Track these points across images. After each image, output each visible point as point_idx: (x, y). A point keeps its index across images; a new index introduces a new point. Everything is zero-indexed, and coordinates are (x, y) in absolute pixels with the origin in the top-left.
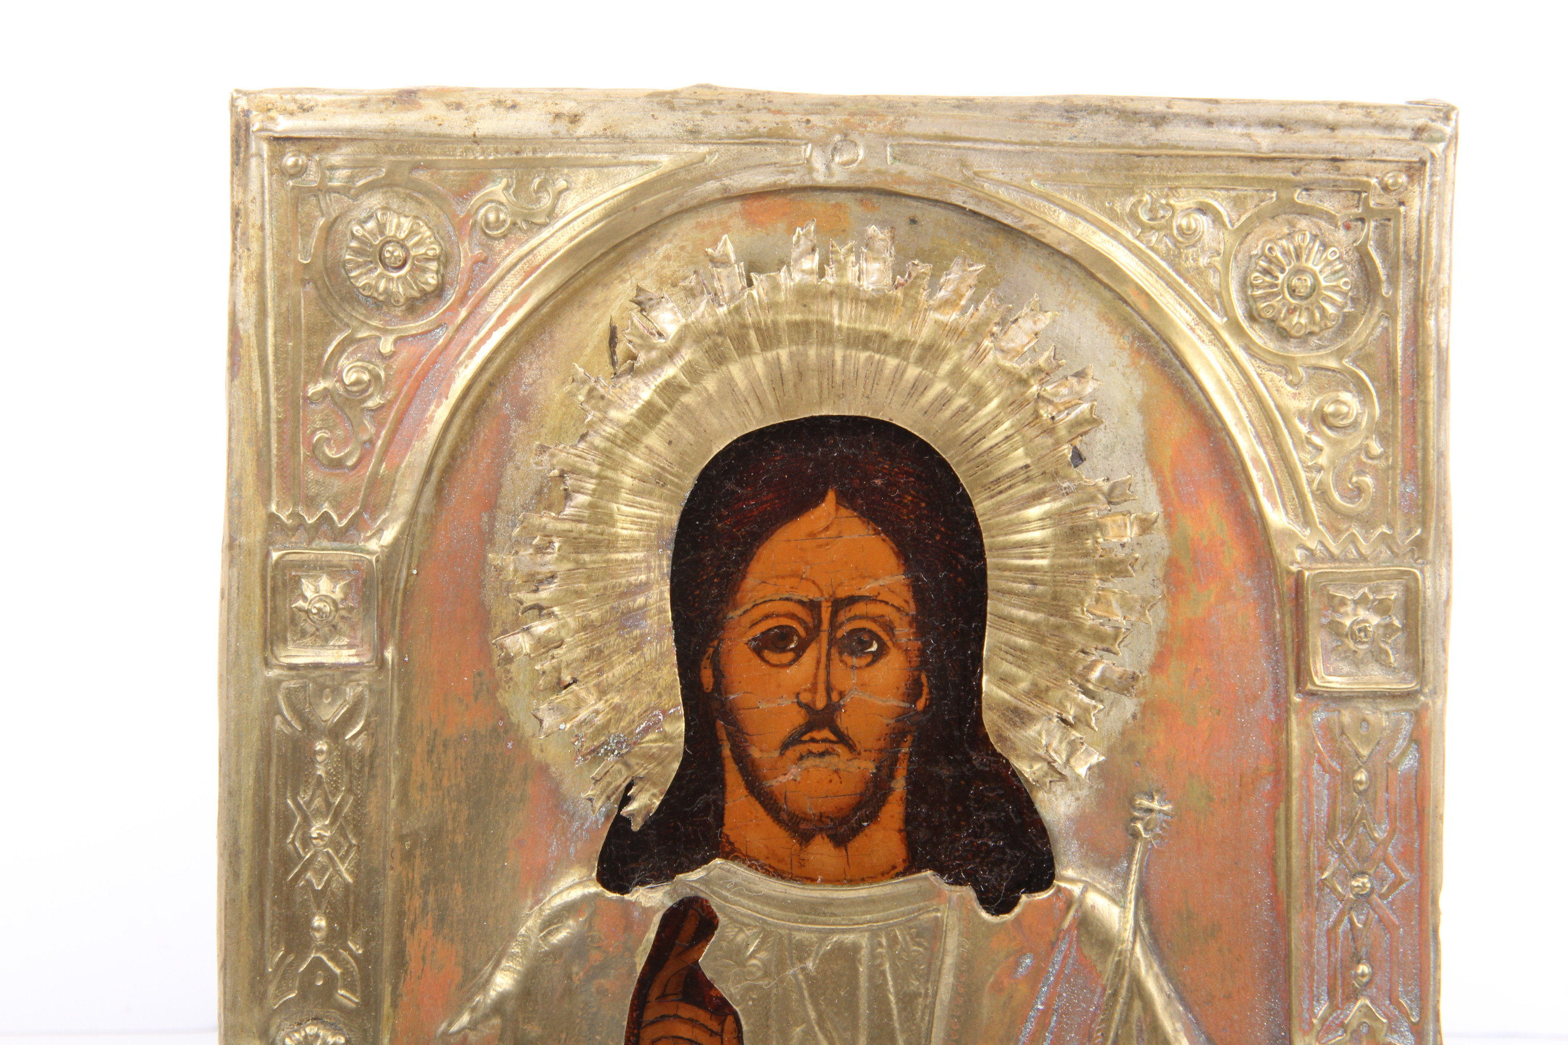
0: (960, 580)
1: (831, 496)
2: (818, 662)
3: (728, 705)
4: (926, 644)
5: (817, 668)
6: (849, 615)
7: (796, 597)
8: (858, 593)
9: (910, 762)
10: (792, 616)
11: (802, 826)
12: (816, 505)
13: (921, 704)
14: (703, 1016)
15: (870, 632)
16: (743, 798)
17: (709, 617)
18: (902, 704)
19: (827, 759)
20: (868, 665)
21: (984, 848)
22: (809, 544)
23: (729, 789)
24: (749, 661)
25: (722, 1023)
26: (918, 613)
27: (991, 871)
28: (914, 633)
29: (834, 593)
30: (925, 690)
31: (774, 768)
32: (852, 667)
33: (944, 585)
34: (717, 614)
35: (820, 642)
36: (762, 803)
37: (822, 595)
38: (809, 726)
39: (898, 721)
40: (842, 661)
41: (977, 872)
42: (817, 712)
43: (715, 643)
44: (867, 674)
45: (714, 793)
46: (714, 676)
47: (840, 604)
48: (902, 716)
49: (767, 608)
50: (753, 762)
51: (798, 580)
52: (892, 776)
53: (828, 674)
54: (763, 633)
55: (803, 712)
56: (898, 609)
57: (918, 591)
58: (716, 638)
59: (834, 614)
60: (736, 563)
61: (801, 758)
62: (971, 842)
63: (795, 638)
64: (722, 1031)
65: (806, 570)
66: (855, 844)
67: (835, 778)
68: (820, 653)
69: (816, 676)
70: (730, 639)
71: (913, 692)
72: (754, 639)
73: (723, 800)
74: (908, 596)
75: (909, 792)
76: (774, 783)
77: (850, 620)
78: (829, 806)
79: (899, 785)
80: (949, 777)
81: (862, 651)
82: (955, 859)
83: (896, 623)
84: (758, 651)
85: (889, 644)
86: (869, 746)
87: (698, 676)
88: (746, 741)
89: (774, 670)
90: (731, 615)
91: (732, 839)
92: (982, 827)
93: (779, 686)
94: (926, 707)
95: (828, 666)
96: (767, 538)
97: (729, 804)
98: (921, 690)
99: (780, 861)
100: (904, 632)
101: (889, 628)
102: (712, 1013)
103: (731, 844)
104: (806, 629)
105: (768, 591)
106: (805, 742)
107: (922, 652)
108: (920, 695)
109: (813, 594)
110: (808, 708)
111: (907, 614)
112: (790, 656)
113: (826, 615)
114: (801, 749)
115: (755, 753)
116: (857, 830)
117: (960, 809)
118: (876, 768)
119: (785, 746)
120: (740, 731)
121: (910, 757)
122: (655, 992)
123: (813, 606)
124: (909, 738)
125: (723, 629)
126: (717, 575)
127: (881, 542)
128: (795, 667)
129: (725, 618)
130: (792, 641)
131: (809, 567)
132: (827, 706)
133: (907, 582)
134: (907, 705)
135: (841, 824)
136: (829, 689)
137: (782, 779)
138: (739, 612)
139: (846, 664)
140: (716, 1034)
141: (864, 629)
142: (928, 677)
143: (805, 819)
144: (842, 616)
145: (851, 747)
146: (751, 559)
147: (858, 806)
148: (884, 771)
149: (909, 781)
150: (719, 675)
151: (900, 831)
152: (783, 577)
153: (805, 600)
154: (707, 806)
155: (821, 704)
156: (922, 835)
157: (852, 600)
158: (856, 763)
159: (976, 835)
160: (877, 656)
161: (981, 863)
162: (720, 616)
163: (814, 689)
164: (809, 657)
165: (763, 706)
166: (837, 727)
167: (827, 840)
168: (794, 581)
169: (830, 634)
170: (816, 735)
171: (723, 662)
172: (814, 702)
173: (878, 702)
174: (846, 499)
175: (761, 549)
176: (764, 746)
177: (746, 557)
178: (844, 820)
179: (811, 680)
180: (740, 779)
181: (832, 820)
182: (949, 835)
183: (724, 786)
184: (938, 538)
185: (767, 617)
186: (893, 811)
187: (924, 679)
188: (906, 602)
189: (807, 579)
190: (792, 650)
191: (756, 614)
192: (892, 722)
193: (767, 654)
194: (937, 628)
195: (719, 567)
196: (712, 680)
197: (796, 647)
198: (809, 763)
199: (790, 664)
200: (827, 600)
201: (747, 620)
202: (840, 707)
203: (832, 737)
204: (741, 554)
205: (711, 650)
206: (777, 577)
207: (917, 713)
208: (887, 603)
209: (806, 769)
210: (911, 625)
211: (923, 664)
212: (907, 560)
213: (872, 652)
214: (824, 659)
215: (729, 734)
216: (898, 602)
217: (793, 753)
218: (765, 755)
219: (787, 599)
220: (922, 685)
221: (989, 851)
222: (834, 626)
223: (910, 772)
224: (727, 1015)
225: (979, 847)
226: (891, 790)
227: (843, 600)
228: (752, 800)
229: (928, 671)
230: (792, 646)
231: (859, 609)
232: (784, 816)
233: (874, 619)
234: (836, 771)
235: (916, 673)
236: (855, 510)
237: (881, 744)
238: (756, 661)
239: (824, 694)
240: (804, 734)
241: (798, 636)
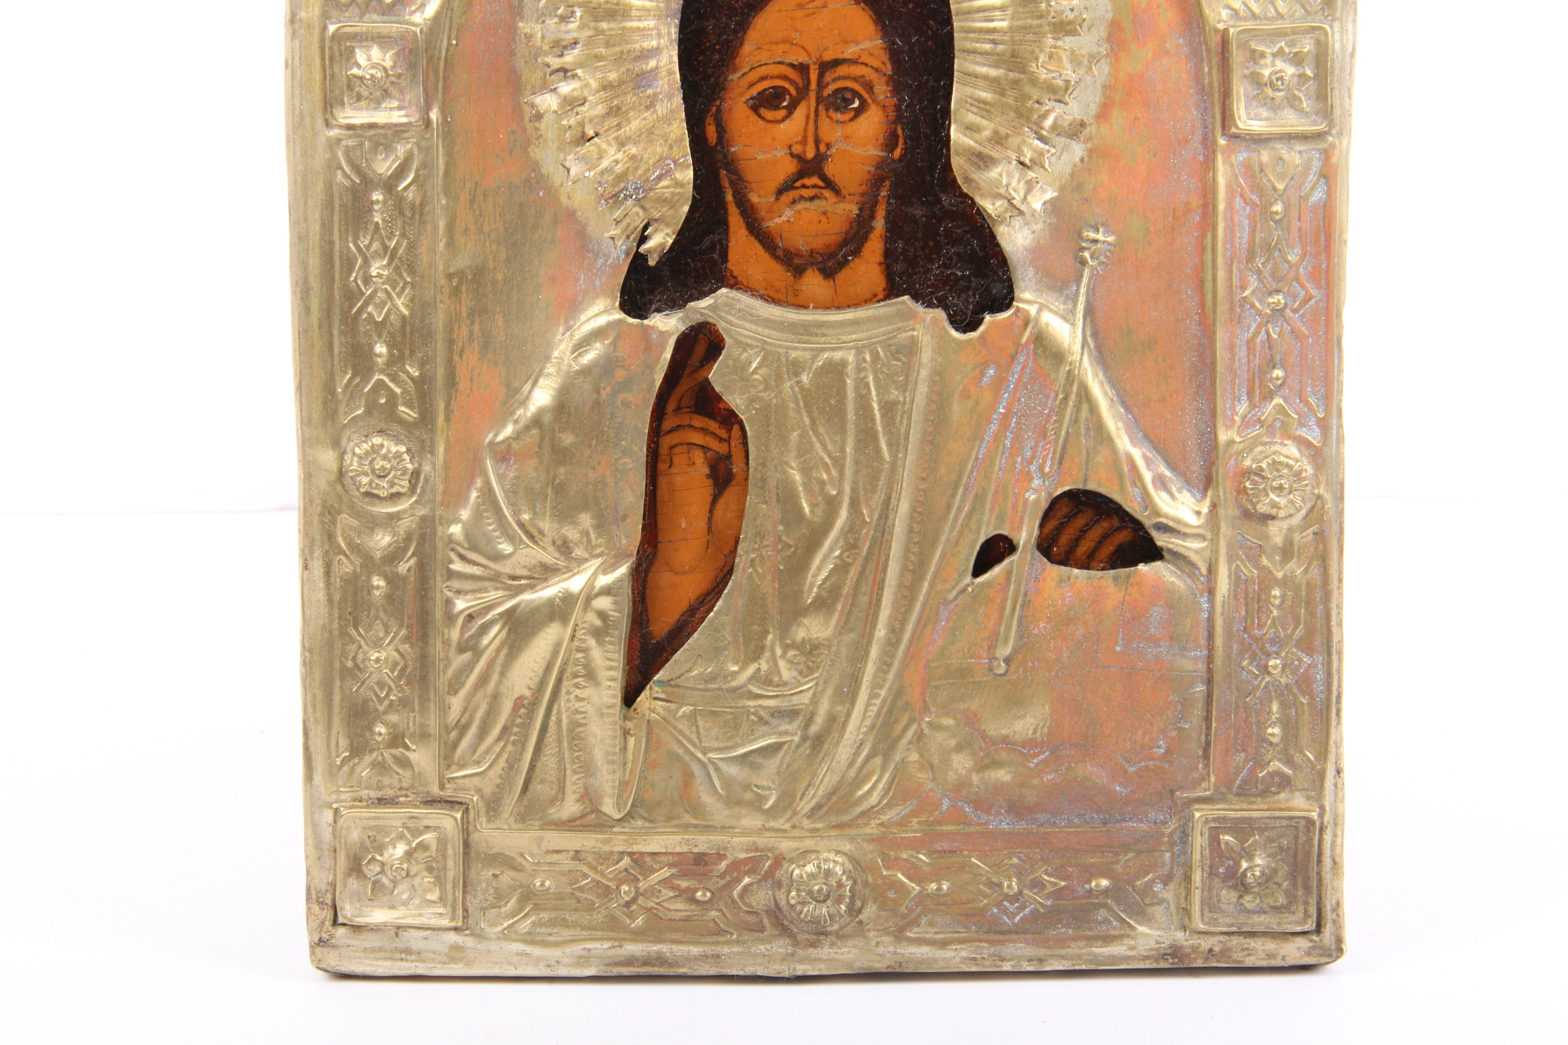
0: (930, 43)
2: (808, 118)
3: (730, 157)
4: (901, 100)
5: (807, 124)
6: (834, 76)
7: (788, 60)
8: (841, 56)
9: (889, 204)
10: (785, 78)
11: (796, 261)
13: (897, 153)
14: (713, 425)
15: (852, 90)
16: (744, 238)
17: (712, 80)
18: (881, 154)
19: (816, 202)
20: (851, 120)
21: (953, 277)
22: (799, 13)
23: (732, 229)
24: (748, 117)
25: (730, 429)
26: (894, 74)
27: (959, 297)
28: (891, 91)
29: (821, 56)
30: (901, 141)
31: (770, 211)
32: (837, 122)
33: (916, 48)
34: (719, 76)
35: (809, 100)
36: (761, 242)
37: (811, 59)
38: (801, 174)
39: (877, 168)
40: (828, 117)
41: (947, 298)
42: (808, 162)
43: (718, 102)
44: (850, 128)
45: (719, 234)
46: (717, 132)
47: (826, 66)
48: (881, 164)
49: (762, 71)
50: (752, 206)
51: (788, 46)
52: (872, 217)
53: (817, 128)
54: (759, 93)
55: (795, 161)
56: (877, 70)
57: (894, 54)
58: (719, 98)
59: (821, 76)
60: (735, 32)
61: (794, 202)
62: (942, 272)
63: (788, 97)
64: (730, 437)
65: (795, 36)
66: (843, 275)
67: (824, 219)
68: (809, 110)
69: (806, 129)
70: (731, 99)
71: (890, 143)
72: (752, 98)
73: (727, 240)
74: (885, 58)
75: (888, 230)
76: (771, 224)
77: (834, 80)
78: (818, 243)
79: (879, 224)
80: (922, 216)
81: (846, 107)
82: (928, 287)
83: (875, 83)
84: (755, 109)
85: (869, 101)
86: (852, 190)
87: (703, 131)
88: (746, 188)
89: (769, 126)
90: (731, 77)
91: (735, 273)
92: (951, 259)
93: (774, 139)
94: (901, 156)
95: (816, 121)
96: (762, 9)
97: (732, 244)
98: (897, 141)
99: (778, 291)
100: (882, 90)
101: (869, 87)
102: (721, 423)
103: (735, 277)
104: (797, 89)
105: (764, 56)
106: (797, 188)
107: (898, 108)
108: (897, 145)
109: (803, 58)
110: (799, 158)
111: (885, 75)
112: (782, 113)
113: (814, 76)
114: (793, 194)
115: (754, 198)
116: (843, 264)
117: (931, 243)
118: (860, 209)
119: (780, 192)
120: (741, 179)
121: (889, 199)
122: (671, 406)
123: (803, 69)
124: (887, 183)
125: (724, 89)
126: (718, 42)
127: (861, 11)
128: (787, 122)
129: (726, 80)
130: (784, 100)
131: (798, 34)
132: (816, 157)
133: (884, 46)
134: (885, 154)
135: (829, 259)
136: (817, 142)
137: (778, 220)
138: (738, 75)
139: (832, 119)
140: (725, 440)
141: (846, 89)
142: (903, 130)
143: (798, 255)
144: (828, 77)
145: (837, 192)
146: (748, 28)
147: (844, 243)
148: (866, 213)
149: (887, 220)
150: (721, 130)
151: (880, 264)
152: (776, 44)
153: (796, 63)
154: (713, 245)
155: (810, 154)
156: (898, 267)
157: (836, 63)
158: (841, 205)
159: (945, 266)
160: (858, 112)
161: (950, 290)
162: (722, 78)
163: (804, 142)
164: (800, 113)
165: (760, 157)
166: (824, 174)
167: (817, 273)
168: (786, 47)
169: (818, 93)
170: (807, 181)
171: (725, 118)
172: (804, 152)
173: (860, 151)
175: (756, 19)
176: (762, 192)
177: (743, 26)
178: (832, 255)
179: (802, 133)
180: (741, 221)
181: (821, 255)
182: (923, 267)
183: (728, 227)
184: (911, 6)
185: (763, 78)
186: (874, 247)
187: (900, 131)
188: (884, 63)
189: (796, 45)
190: (784, 107)
191: (754, 76)
192: (872, 169)
193: (763, 111)
194: (911, 86)
195: (720, 35)
196: (715, 135)
197: (788, 105)
198: (800, 206)
199: (783, 120)
200: (814, 63)
201: (744, 82)
202: (827, 156)
203: (821, 183)
204: (738, 24)
205: (714, 109)
206: (771, 43)
207: (894, 161)
208: (867, 65)
209: (799, 212)
210: (888, 85)
211: (899, 118)
212: (884, 26)
213: (854, 109)
214: (812, 115)
215: (731, 182)
216: (876, 63)
217: (787, 197)
218: (763, 200)
219: (780, 63)
220: (897, 137)
221: (958, 279)
222: (821, 85)
223: (888, 212)
224: (733, 424)
225: (949, 276)
226: (872, 228)
227: (828, 63)
228: (752, 239)
229: (903, 124)
230: (785, 104)
231: (843, 70)
232: (780, 253)
233: (855, 79)
234: (825, 213)
235: (893, 126)
237: (864, 188)
238: (754, 118)
239: (813, 145)
240: (796, 181)
241: (790, 94)
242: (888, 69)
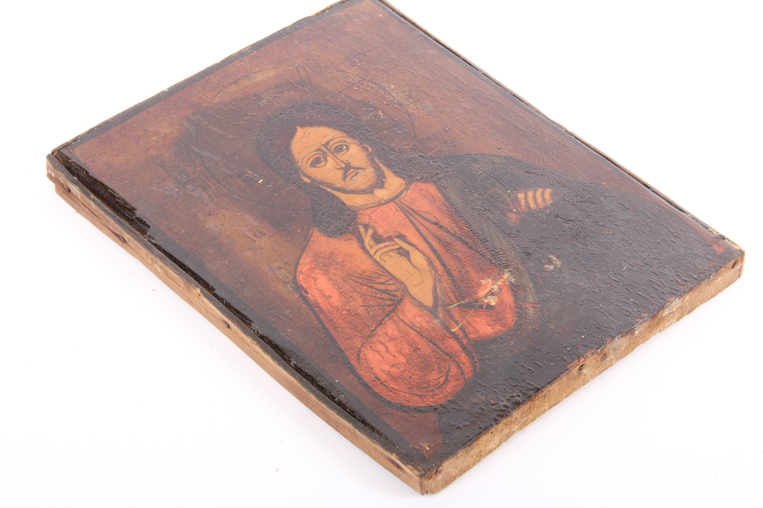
1: (298, 128)
2: (333, 158)
3: (319, 181)
5: (334, 160)
6: (330, 146)
7: (312, 151)
8: (327, 140)
10: (316, 155)
11: (368, 191)
12: (296, 132)
13: (370, 150)
14: (387, 243)
15: (340, 145)
17: (293, 169)
18: (365, 153)
19: (358, 175)
20: (347, 151)
23: (340, 197)
24: (314, 170)
25: (394, 241)
26: (347, 134)
28: (352, 139)
29: (321, 144)
30: (368, 147)
31: (346, 186)
32: (344, 154)
35: (329, 155)
36: (351, 193)
37: (319, 146)
38: (346, 172)
39: (368, 157)
40: (339, 155)
41: (425, 170)
42: (344, 168)
43: (301, 172)
44: (349, 153)
45: (336, 200)
47: (326, 145)
48: (368, 155)
49: (307, 157)
50: (339, 187)
52: (380, 168)
53: (339, 159)
54: (311, 163)
55: (340, 170)
56: (342, 137)
57: (342, 130)
59: (326, 148)
60: (288, 155)
61: (351, 179)
62: (416, 166)
63: (321, 158)
64: (396, 242)
65: (308, 145)
66: (386, 185)
67: (365, 177)
68: (331, 157)
69: (336, 161)
70: (304, 169)
71: (365, 149)
72: (310, 165)
73: (340, 199)
74: (342, 133)
75: (388, 167)
76: (350, 188)
77: (332, 146)
78: (370, 183)
79: (384, 168)
81: (342, 150)
82: (416, 172)
84: (314, 167)
85: (348, 144)
86: (366, 166)
87: (304, 181)
88: (332, 185)
89: (323, 167)
90: (298, 164)
91: (352, 205)
93: (328, 169)
94: (372, 150)
95: (337, 158)
96: (291, 145)
97: (343, 199)
100: (349, 140)
101: (345, 142)
102: (389, 241)
103: (353, 206)
104: (323, 155)
105: (303, 155)
106: (348, 175)
108: (368, 149)
109: (316, 148)
111: (346, 137)
112: (324, 163)
113: (324, 149)
114: (349, 177)
115: (338, 186)
116: (383, 182)
118: (374, 168)
119: (344, 180)
120: (328, 184)
122: (368, 248)
123: (319, 150)
124: (375, 158)
125: (299, 168)
127: (322, 128)
128: (328, 163)
129: (297, 166)
130: (321, 159)
131: (309, 143)
132: (346, 165)
133: (338, 131)
134: (367, 153)
135: (377, 184)
136: (343, 162)
137: (351, 186)
138: (300, 163)
139: (341, 155)
140: (395, 244)
141: (338, 146)
143: (367, 189)
146: (291, 152)
147: (378, 178)
148: (377, 168)
149: (385, 166)
150: (309, 177)
151: (395, 176)
152: (304, 149)
153: (315, 150)
154: (337, 203)
155: (343, 166)
156: (401, 174)
157: (328, 143)
158: (367, 171)
160: (347, 148)
161: (424, 168)
162: (295, 167)
163: (338, 164)
164: (329, 159)
165: (328, 176)
166: (353, 167)
167: (378, 189)
168: (308, 148)
169: (330, 152)
170: (350, 172)
171: (308, 174)
172: (341, 166)
173: (359, 156)
174: (303, 125)
175: (291, 148)
176: (338, 183)
177: (289, 152)
179: (335, 163)
180: (340, 193)
181: (374, 185)
182: (409, 169)
183: (337, 196)
185: (309, 159)
186: (388, 173)
187: (365, 145)
189: (311, 146)
190: (323, 161)
191: (305, 160)
193: (317, 165)
195: (285, 158)
196: (309, 180)
198: (354, 178)
199: (326, 164)
200: (321, 146)
201: (304, 163)
202: (350, 163)
203: (354, 170)
204: (287, 152)
205: (301, 175)
206: (302, 150)
207: (371, 152)
208: (338, 138)
209: (355, 180)
210: (349, 138)
211: (361, 143)
212: (333, 127)
213: (345, 149)
214: (334, 158)
215: (326, 186)
216: (340, 136)
217: (348, 179)
218: (341, 184)
219: (310, 152)
220: (366, 147)
222: (329, 150)
223: (384, 164)
226: (383, 170)
228: (348, 194)
230: (322, 160)
231: (331, 143)
232: (360, 192)
233: (338, 142)
235: (361, 145)
236: (308, 126)
237: (369, 163)
238: (316, 169)
239: (342, 163)
240: (346, 174)
241: (321, 157)
242: (345, 135)
